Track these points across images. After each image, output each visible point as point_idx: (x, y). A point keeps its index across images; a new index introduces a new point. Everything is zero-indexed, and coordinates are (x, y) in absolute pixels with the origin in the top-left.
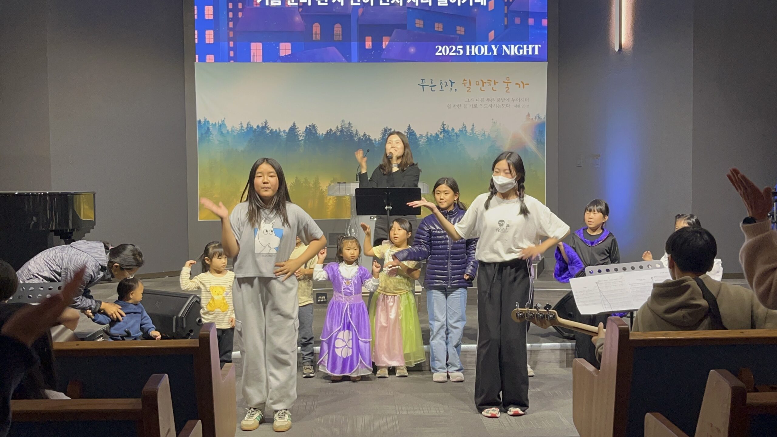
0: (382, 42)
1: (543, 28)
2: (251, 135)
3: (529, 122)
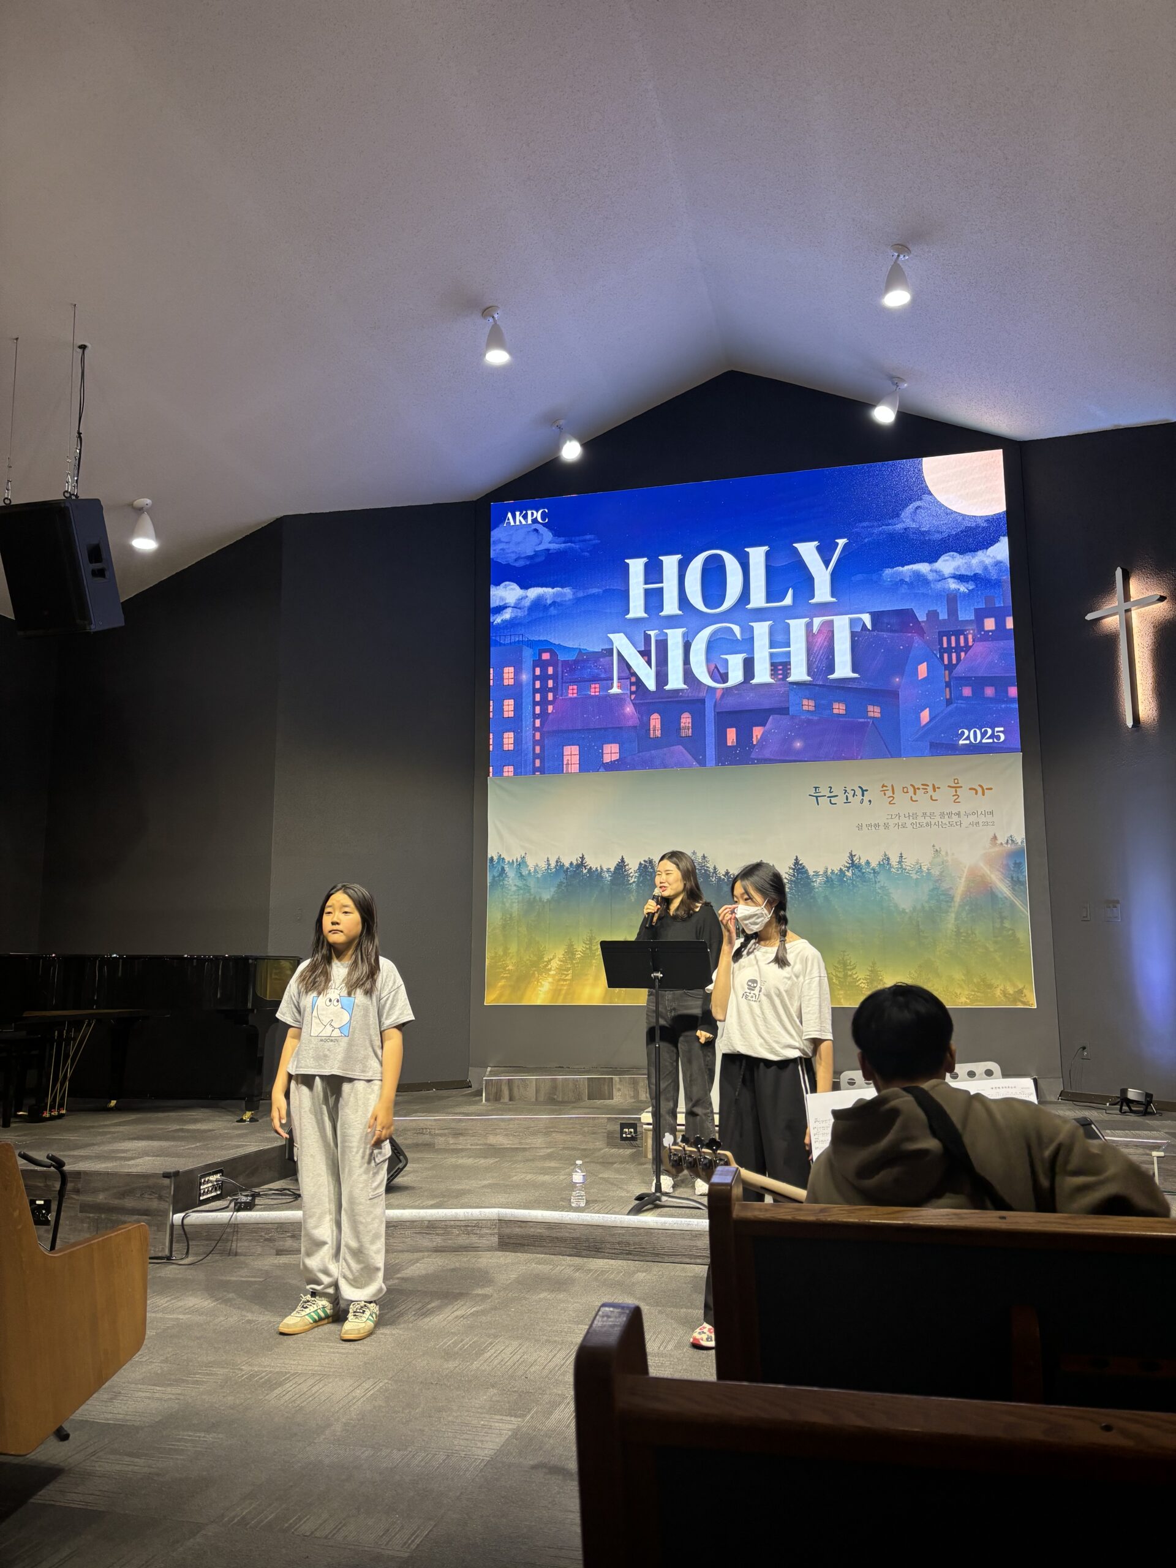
0: (752, 733)
1: (1012, 700)
2: (562, 877)
3: (997, 849)
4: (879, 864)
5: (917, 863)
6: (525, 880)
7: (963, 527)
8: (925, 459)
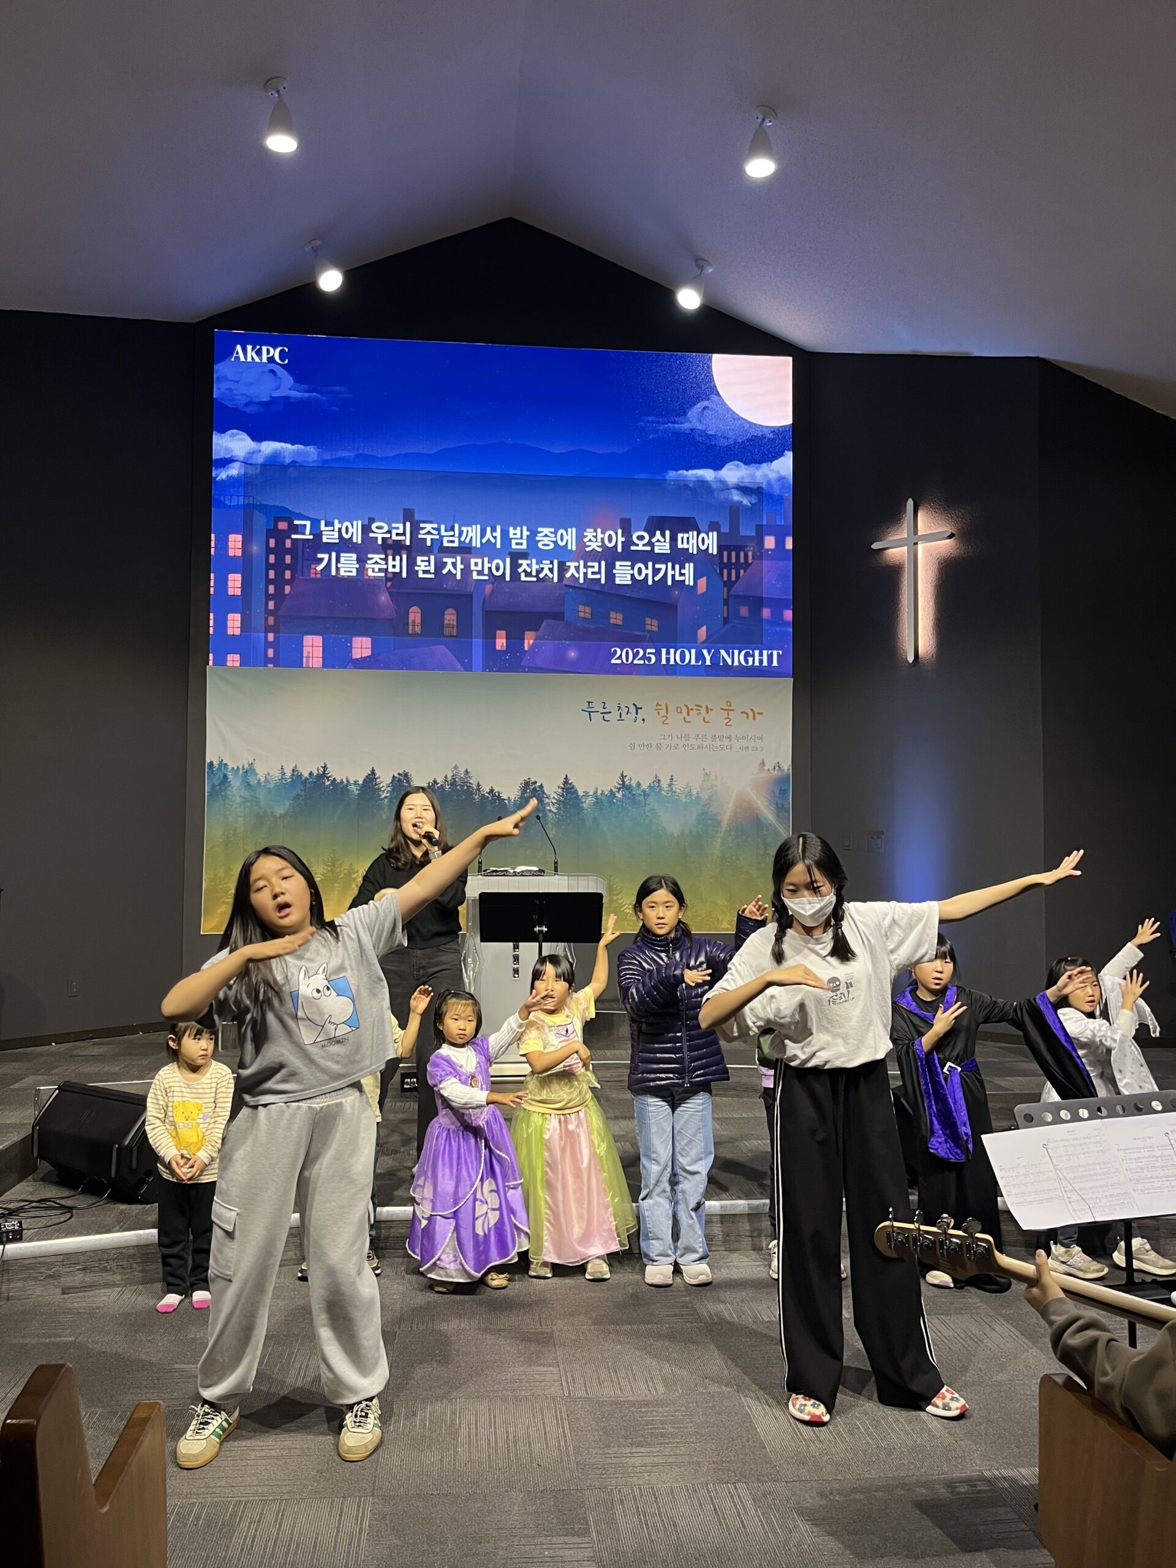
0: (524, 639)
1: (786, 624)
2: (299, 788)
3: (764, 775)
4: (650, 786)
5: (687, 786)
6: (253, 790)
7: (749, 436)
8: (715, 356)
